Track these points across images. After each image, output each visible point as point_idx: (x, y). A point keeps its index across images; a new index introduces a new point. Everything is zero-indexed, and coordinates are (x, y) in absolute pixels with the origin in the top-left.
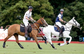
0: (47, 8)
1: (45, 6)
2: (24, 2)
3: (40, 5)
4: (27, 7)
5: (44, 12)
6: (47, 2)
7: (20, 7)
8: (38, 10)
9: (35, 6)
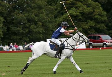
0: (100, 14)
1: (98, 12)
2: (76, 9)
3: (93, 11)
4: (80, 14)
5: (97, 18)
6: (99, 8)
7: (73, 14)
8: (91, 16)
9: (88, 12)
